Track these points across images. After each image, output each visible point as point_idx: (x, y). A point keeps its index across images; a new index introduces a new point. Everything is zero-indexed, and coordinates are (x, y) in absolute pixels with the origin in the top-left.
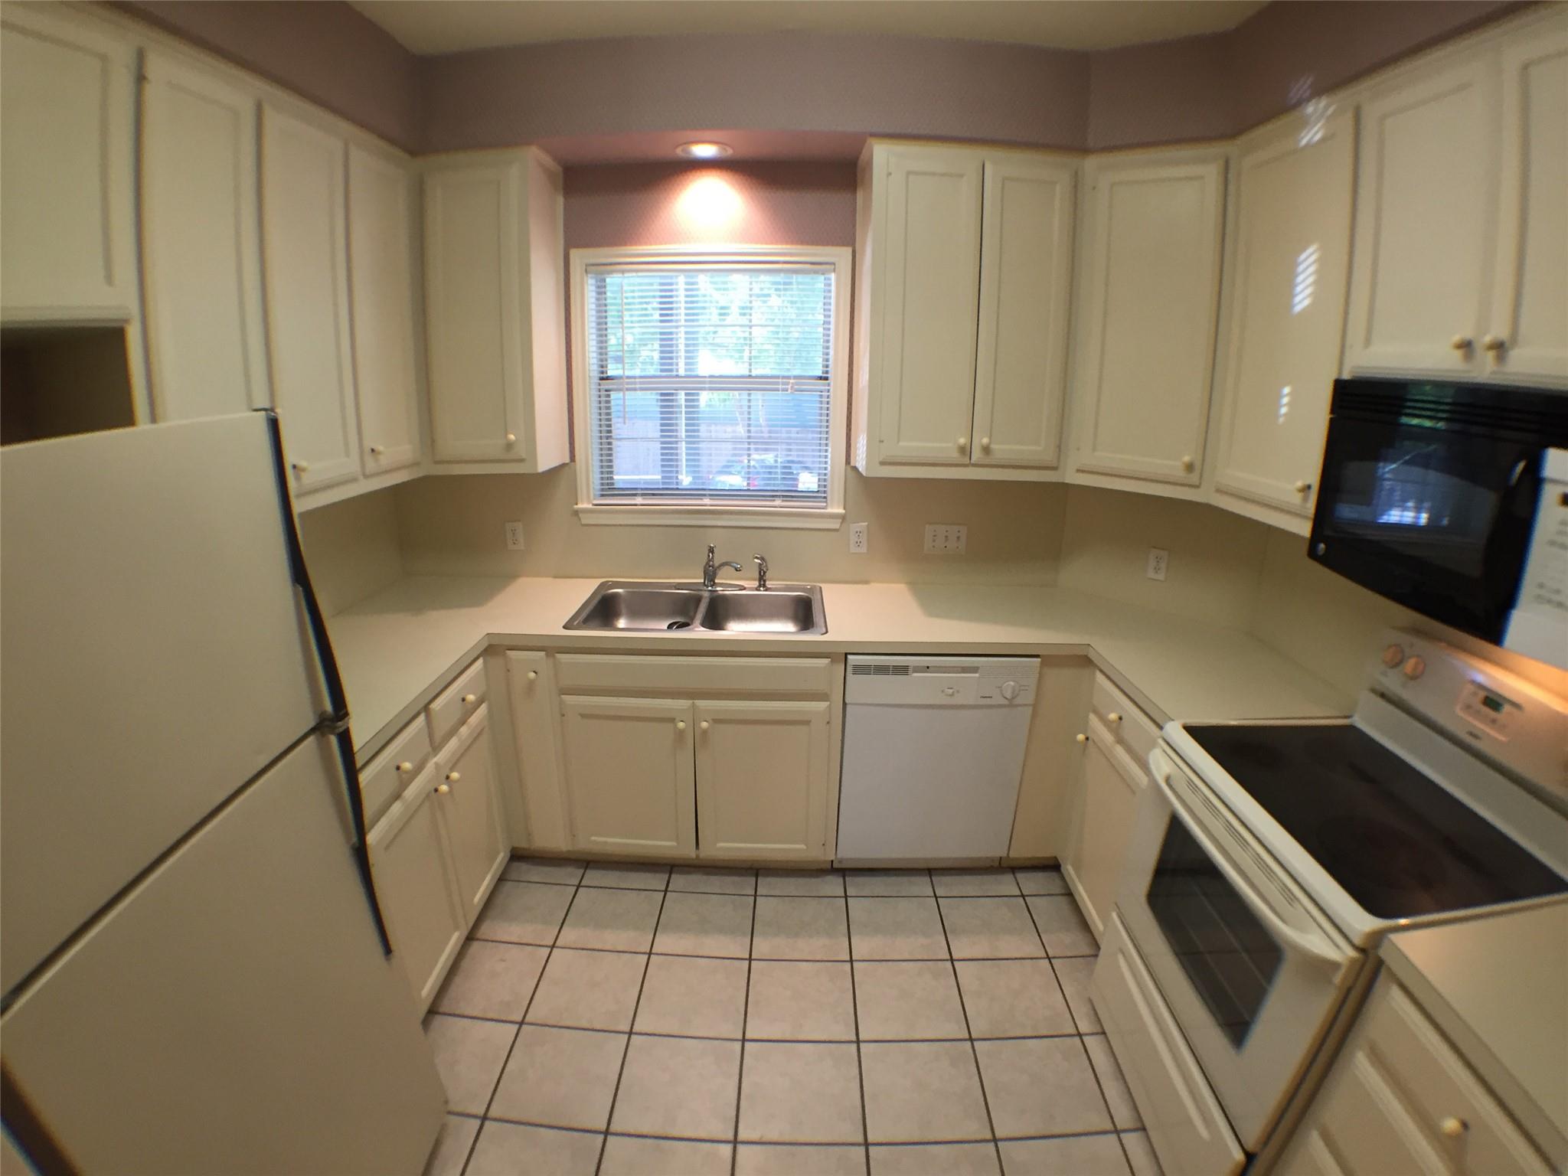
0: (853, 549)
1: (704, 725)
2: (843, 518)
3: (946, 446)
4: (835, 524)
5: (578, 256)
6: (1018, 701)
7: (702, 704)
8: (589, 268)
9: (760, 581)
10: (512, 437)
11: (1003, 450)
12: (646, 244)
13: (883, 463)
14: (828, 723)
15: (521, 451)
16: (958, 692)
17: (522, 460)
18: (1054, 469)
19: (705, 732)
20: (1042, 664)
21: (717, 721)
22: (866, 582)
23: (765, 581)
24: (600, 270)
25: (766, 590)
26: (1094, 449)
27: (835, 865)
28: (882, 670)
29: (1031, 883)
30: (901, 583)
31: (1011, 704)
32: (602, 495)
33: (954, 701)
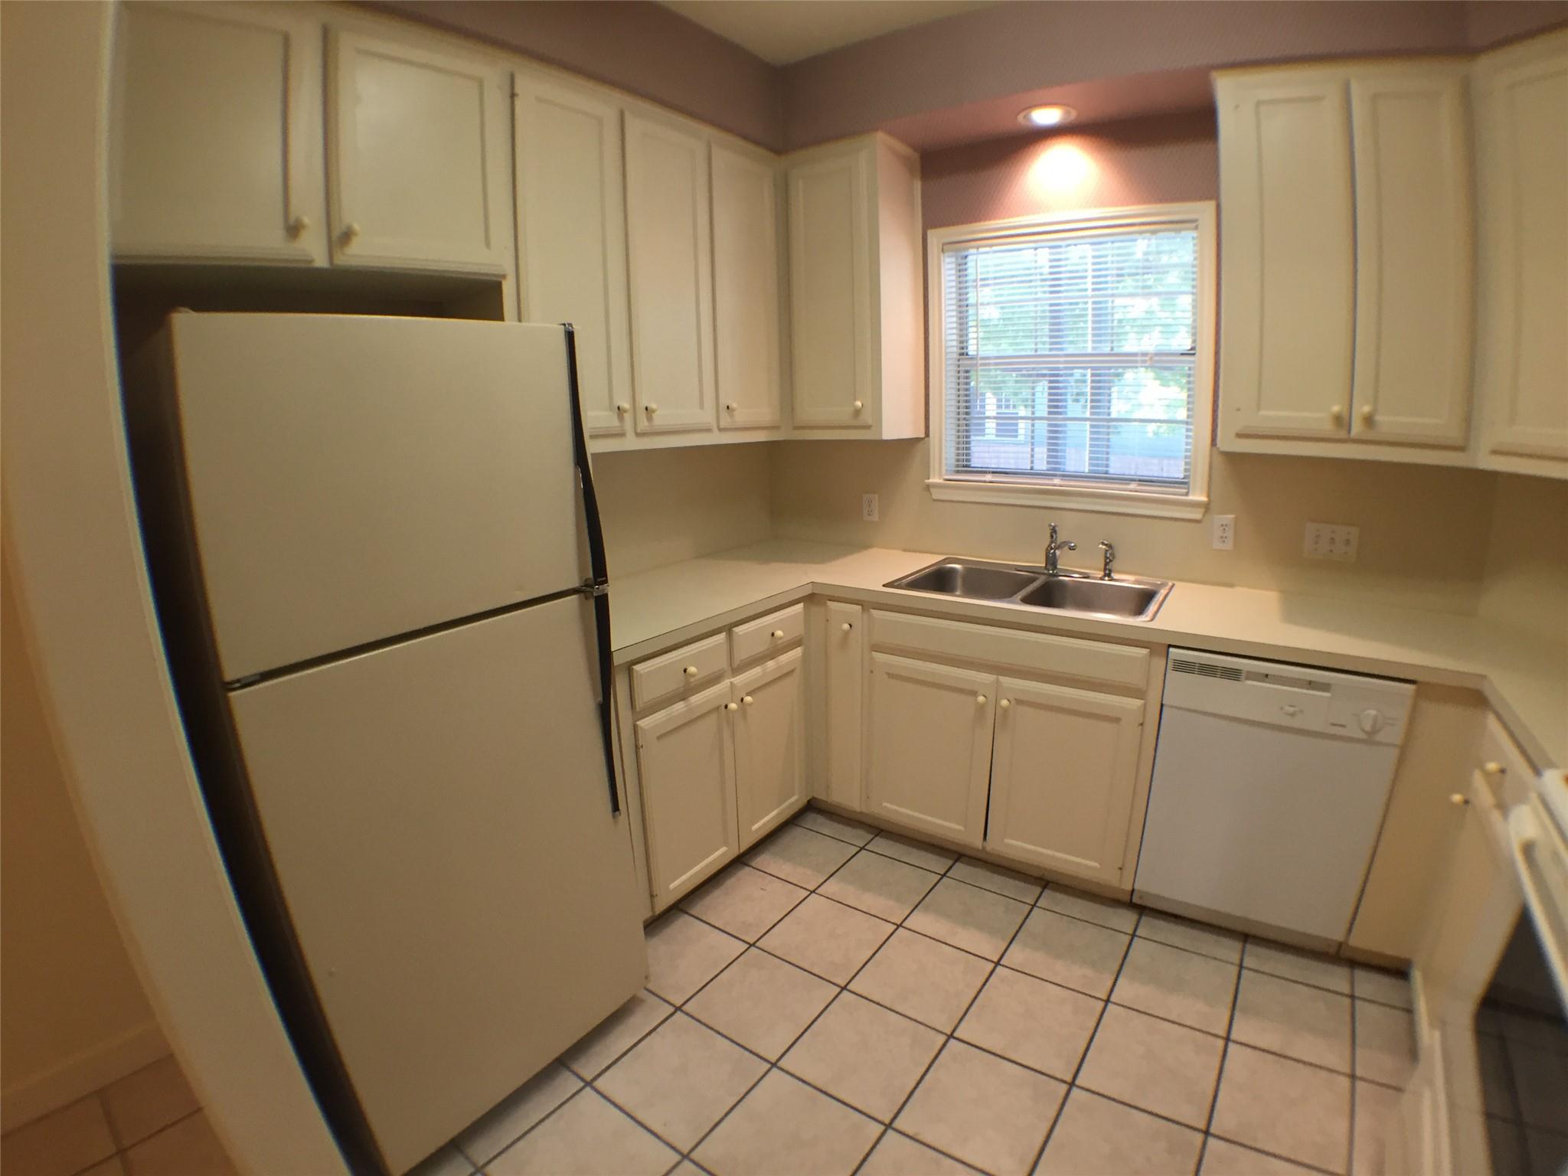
0: (1218, 545)
1: (1004, 703)
2: (1207, 507)
3: (1317, 416)
4: (1197, 515)
5: (935, 237)
6: (1379, 737)
7: (1006, 681)
8: (945, 247)
9: (1105, 569)
10: (859, 404)
11: (1389, 422)
12: (1000, 218)
13: (1239, 436)
14: (1142, 724)
15: (867, 417)
16: (1302, 711)
17: (868, 427)
18: (1461, 449)
19: (1006, 710)
21: (1019, 702)
22: (1231, 585)
23: (1110, 571)
24: (957, 247)
25: (1110, 580)
26: (1511, 423)
27: (1135, 900)
28: (1207, 670)
29: (1368, 984)
30: (1272, 590)
31: (1370, 739)
32: (958, 472)
33: (1296, 723)
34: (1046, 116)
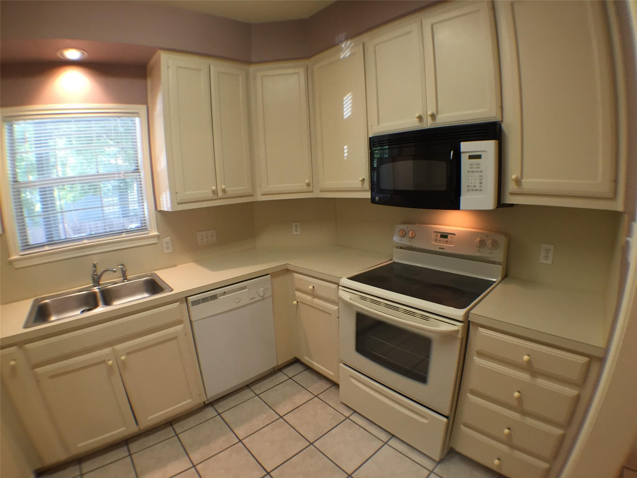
0: (166, 251)
1: (123, 358)
2: (158, 237)
3: (206, 192)
4: (155, 241)
6: (265, 297)
7: (118, 347)
8: (5, 119)
9: (123, 277)
11: (231, 190)
12: (40, 104)
13: (178, 204)
14: (186, 334)
16: (241, 299)
18: (252, 196)
19: (123, 362)
20: (271, 277)
21: (128, 354)
22: (175, 266)
23: (126, 276)
25: (128, 281)
26: (268, 185)
27: (206, 403)
28: (205, 300)
29: (291, 371)
30: (191, 262)
31: (263, 299)
32: (24, 250)
33: (241, 304)
34: (73, 54)
